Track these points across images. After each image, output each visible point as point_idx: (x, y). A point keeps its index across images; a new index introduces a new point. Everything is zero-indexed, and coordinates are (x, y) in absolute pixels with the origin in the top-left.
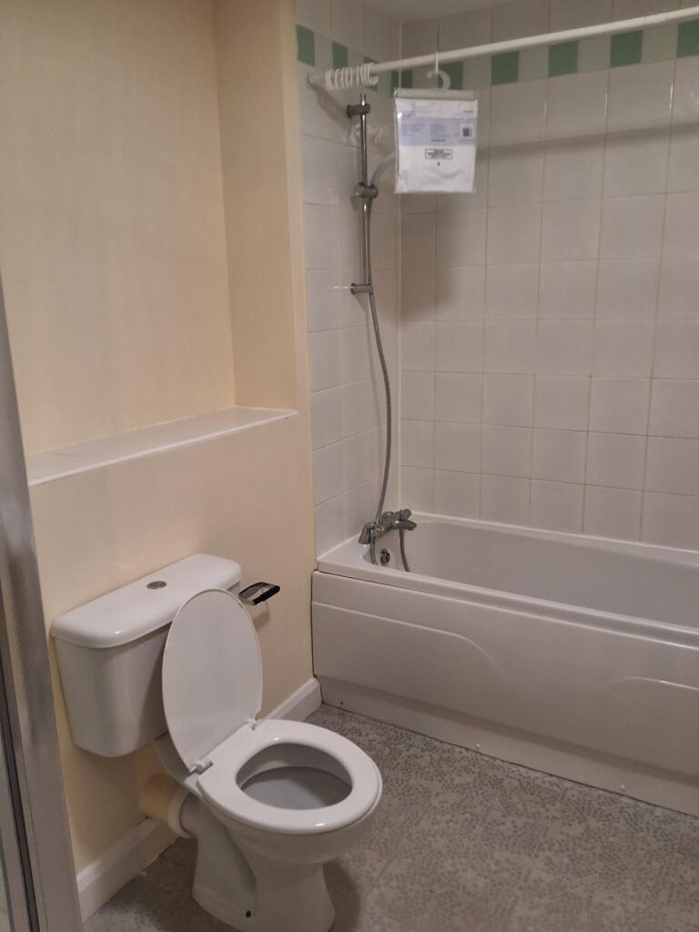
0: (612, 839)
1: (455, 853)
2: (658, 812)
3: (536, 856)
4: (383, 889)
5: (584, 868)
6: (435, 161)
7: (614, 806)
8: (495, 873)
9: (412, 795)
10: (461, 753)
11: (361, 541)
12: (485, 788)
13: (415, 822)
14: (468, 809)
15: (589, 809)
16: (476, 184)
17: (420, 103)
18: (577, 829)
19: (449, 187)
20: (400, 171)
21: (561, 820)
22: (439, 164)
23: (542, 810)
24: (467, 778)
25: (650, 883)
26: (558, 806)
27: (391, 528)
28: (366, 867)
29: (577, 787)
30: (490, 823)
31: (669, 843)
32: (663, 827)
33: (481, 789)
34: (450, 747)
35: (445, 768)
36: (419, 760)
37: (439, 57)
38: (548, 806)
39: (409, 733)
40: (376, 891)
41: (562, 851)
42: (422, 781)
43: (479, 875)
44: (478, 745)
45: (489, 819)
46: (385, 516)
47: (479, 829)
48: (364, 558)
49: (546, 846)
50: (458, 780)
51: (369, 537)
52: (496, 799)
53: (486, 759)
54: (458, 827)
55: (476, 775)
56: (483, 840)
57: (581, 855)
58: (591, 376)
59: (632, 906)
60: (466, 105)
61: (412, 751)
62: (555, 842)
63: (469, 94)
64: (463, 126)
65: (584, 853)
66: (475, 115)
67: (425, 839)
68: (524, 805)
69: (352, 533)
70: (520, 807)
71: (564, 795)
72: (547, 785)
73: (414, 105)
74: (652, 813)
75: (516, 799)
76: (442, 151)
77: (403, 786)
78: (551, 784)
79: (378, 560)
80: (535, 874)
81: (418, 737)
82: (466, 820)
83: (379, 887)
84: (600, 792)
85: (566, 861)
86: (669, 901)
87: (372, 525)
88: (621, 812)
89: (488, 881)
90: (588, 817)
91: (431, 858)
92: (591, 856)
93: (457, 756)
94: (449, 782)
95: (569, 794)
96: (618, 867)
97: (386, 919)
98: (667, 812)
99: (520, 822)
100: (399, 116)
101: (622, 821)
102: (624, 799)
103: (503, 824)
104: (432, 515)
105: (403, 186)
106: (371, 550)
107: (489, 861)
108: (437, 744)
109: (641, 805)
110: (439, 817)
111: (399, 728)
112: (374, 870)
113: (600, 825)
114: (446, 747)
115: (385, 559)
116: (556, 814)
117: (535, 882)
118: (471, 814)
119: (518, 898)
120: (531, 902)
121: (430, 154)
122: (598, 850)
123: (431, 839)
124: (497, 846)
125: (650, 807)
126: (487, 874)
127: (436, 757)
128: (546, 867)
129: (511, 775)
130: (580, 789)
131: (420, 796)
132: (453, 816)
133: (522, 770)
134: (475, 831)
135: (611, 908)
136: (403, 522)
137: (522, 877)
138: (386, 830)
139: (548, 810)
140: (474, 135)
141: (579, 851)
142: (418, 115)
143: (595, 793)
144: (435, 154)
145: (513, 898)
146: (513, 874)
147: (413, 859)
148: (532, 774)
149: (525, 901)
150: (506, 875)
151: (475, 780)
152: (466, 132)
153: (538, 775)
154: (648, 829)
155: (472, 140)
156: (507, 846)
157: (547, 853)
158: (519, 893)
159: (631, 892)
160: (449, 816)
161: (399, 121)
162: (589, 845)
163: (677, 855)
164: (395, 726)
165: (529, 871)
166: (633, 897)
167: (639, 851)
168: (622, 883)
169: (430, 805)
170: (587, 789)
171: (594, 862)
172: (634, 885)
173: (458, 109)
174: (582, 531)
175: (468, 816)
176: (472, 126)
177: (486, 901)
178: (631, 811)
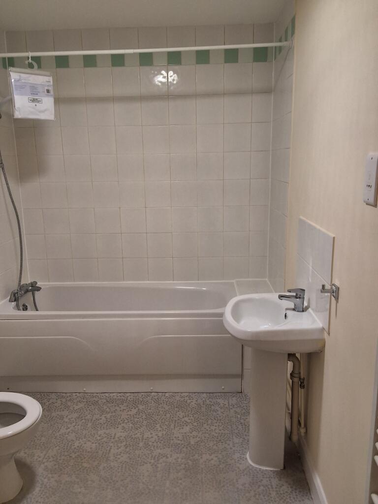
0: (149, 411)
1: (80, 438)
2: (167, 395)
3: (118, 427)
4: (46, 464)
5: (139, 426)
6: (34, 104)
7: (149, 397)
8: (99, 440)
9: (54, 420)
10: (76, 395)
11: (10, 301)
12: (90, 407)
13: (57, 431)
14: (83, 418)
15: (138, 402)
16: (56, 116)
17: (23, 75)
18: (134, 411)
19: (42, 117)
20: (16, 107)
21: (127, 410)
22: (36, 105)
23: (117, 408)
24: (81, 405)
25: (167, 423)
26: (125, 404)
27: (27, 291)
28: (36, 458)
29: (132, 394)
30: (94, 421)
31: (172, 405)
32: (170, 400)
33: (88, 408)
34: (70, 394)
35: (69, 404)
36: (55, 404)
37: (30, 54)
38: (121, 406)
39: (48, 394)
40: (42, 466)
41: (129, 422)
42: (59, 413)
43: (93, 443)
44: (85, 389)
45: (94, 419)
46: (23, 286)
47: (90, 424)
48: (14, 308)
49: (121, 422)
50: (76, 407)
51: (15, 298)
52: (96, 410)
53: (89, 394)
54: (79, 427)
55: (85, 403)
56: (92, 428)
57: (137, 421)
58: (120, 208)
59: (160, 434)
60: (46, 79)
61: (51, 401)
62: (125, 419)
63: (48, 73)
64: (46, 88)
65: (138, 420)
66: (52, 83)
67: (64, 437)
68: (110, 409)
69: (5, 297)
70: (108, 410)
71: (127, 399)
72: (119, 397)
73: (20, 76)
74: (165, 395)
75: (105, 407)
76: (37, 99)
77: (49, 418)
78: (121, 396)
79: (21, 308)
80: (118, 435)
81: (53, 394)
82: (83, 422)
83: (44, 463)
84: (142, 394)
85: (131, 425)
86: (175, 427)
87: (16, 291)
88: (152, 399)
89: (97, 444)
90: (138, 405)
91: (68, 444)
92: (141, 420)
93: (75, 397)
94: (72, 409)
95: (129, 398)
96: (153, 421)
97: (50, 475)
98: (171, 394)
99: (108, 416)
100: (13, 81)
101: (153, 402)
102: (153, 394)
103: (101, 419)
104: (48, 283)
105: (18, 115)
106: (17, 305)
107: (96, 436)
108: (64, 394)
109: (159, 394)
110: (69, 426)
111: (42, 393)
112: (40, 457)
113: (144, 407)
114: (68, 395)
115: (25, 308)
116: (124, 408)
117: (118, 438)
118: (85, 419)
119: (111, 446)
120: (118, 446)
121: (31, 100)
122: (144, 417)
123: (67, 435)
124: (99, 429)
125: (164, 394)
126: (96, 441)
127: (64, 400)
128: (123, 431)
129: (102, 398)
130: (134, 395)
131: (58, 419)
132: (76, 423)
133: (107, 395)
134: (88, 426)
135: (152, 437)
136: (34, 288)
137: (112, 438)
138: (43, 438)
139: (120, 408)
140: (52, 92)
141: (136, 419)
142: (23, 81)
143: (140, 395)
144: (34, 100)
145: (109, 448)
146: (108, 438)
147: (59, 447)
148: (111, 395)
149: (114, 447)
150: (105, 439)
151: (85, 405)
152: (48, 91)
153: (114, 394)
154: (164, 403)
155: (51, 95)
156: (104, 427)
157: (122, 424)
158: (112, 444)
159: (160, 429)
160: (74, 424)
161: (13, 83)
162: (140, 416)
163: (176, 409)
164: (40, 393)
165: (115, 434)
166: (160, 431)
167: (161, 412)
168: (155, 427)
169: (64, 421)
170: (136, 394)
171: (143, 422)
172: (160, 426)
173: (42, 79)
174: (124, 280)
175: (84, 421)
176: (51, 89)
177: (97, 452)
178: (156, 398)
